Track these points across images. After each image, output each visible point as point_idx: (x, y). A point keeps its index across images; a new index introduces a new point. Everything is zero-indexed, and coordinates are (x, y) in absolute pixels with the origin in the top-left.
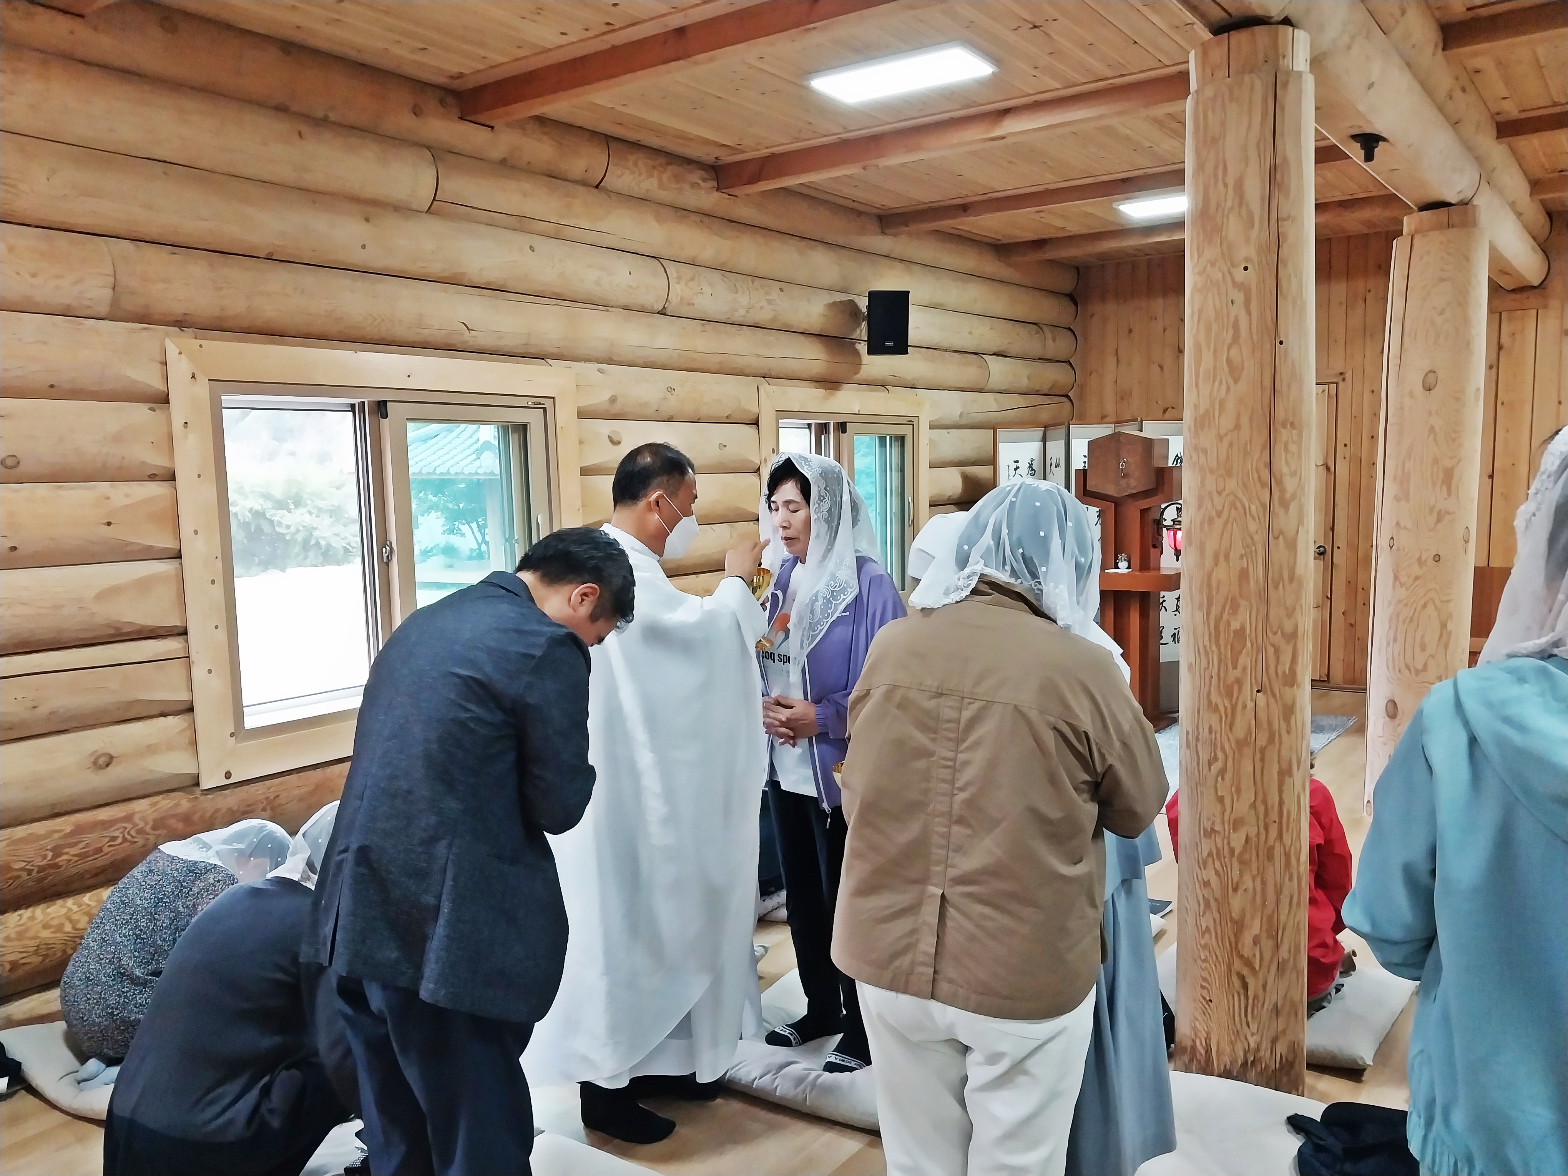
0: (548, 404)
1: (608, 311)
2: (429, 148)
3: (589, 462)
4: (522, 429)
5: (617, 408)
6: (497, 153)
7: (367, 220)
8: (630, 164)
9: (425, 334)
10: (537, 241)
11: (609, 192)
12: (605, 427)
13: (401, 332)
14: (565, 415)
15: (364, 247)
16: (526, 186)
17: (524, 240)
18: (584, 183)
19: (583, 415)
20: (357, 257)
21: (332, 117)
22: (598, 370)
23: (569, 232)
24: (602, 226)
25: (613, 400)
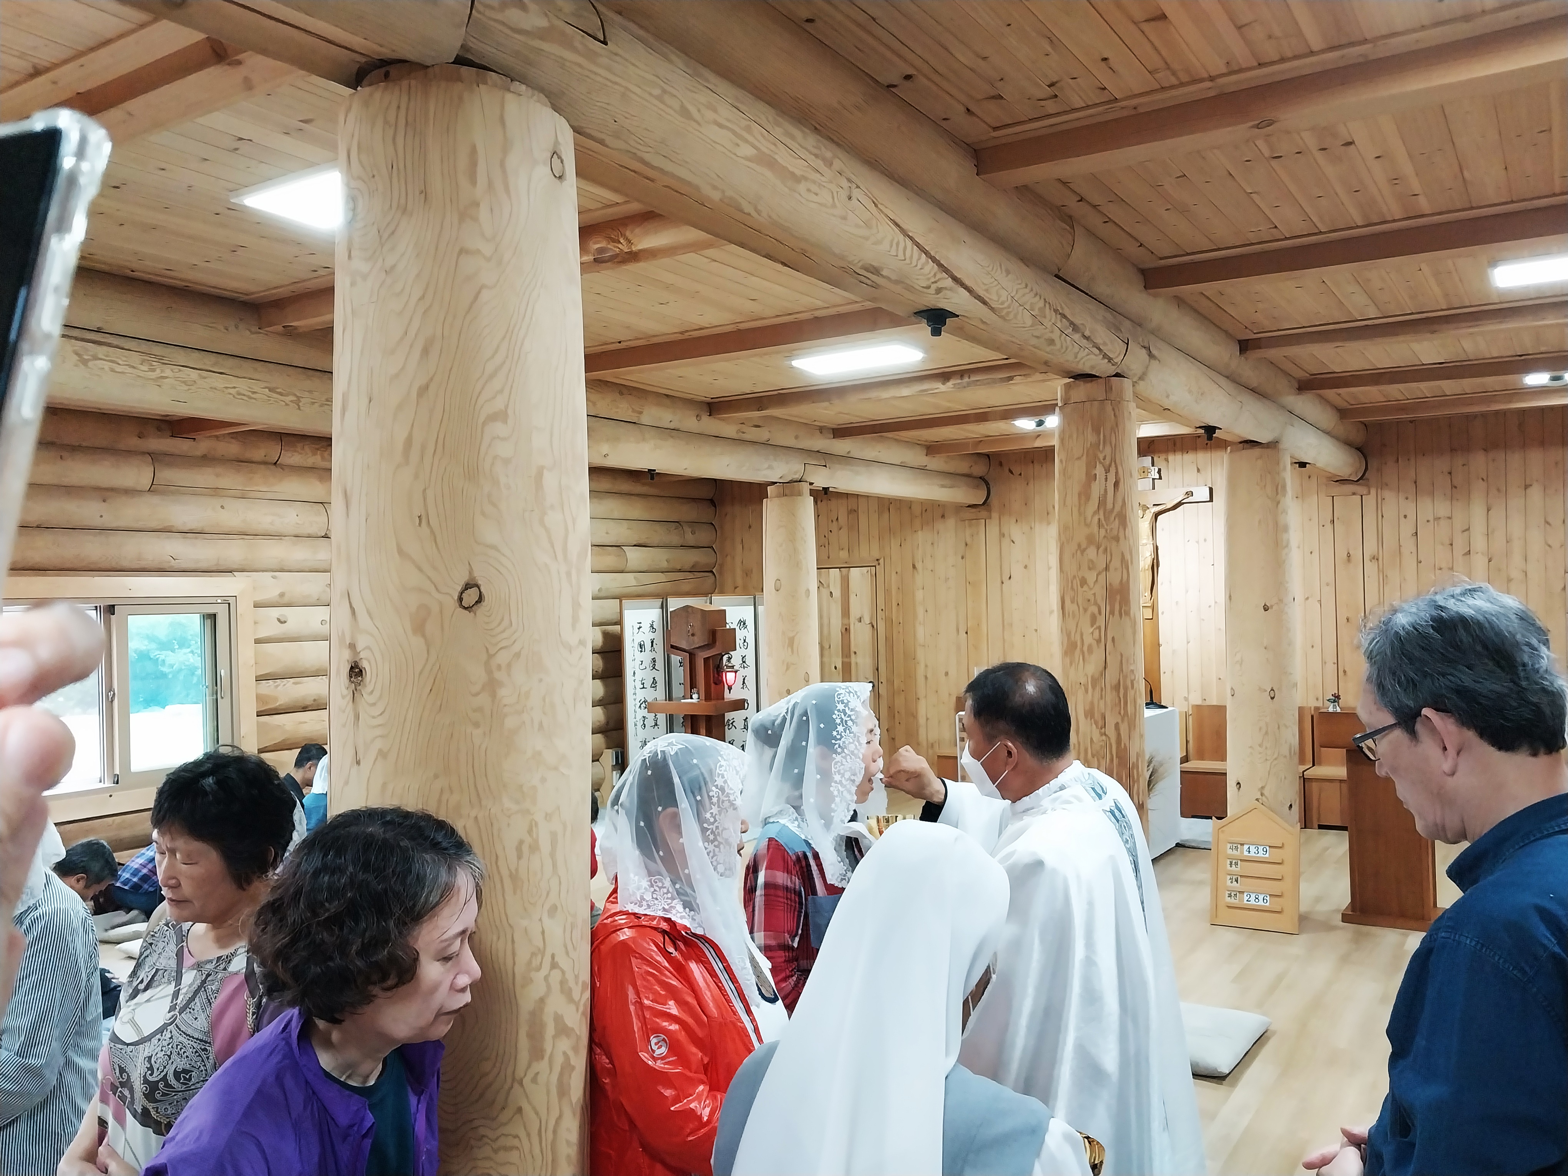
0: (232, 601)
1: (281, 539)
2: (149, 454)
3: (261, 635)
4: (213, 617)
5: (286, 600)
6: (199, 453)
7: (104, 501)
8: (299, 449)
9: (143, 564)
10: (227, 502)
11: (283, 467)
12: (275, 612)
13: (125, 564)
14: (244, 608)
15: (101, 516)
16: (219, 470)
17: (216, 502)
18: (265, 463)
19: (256, 606)
20: (98, 522)
21: (84, 444)
22: (272, 577)
23: (252, 494)
24: (276, 488)
25: (282, 595)
